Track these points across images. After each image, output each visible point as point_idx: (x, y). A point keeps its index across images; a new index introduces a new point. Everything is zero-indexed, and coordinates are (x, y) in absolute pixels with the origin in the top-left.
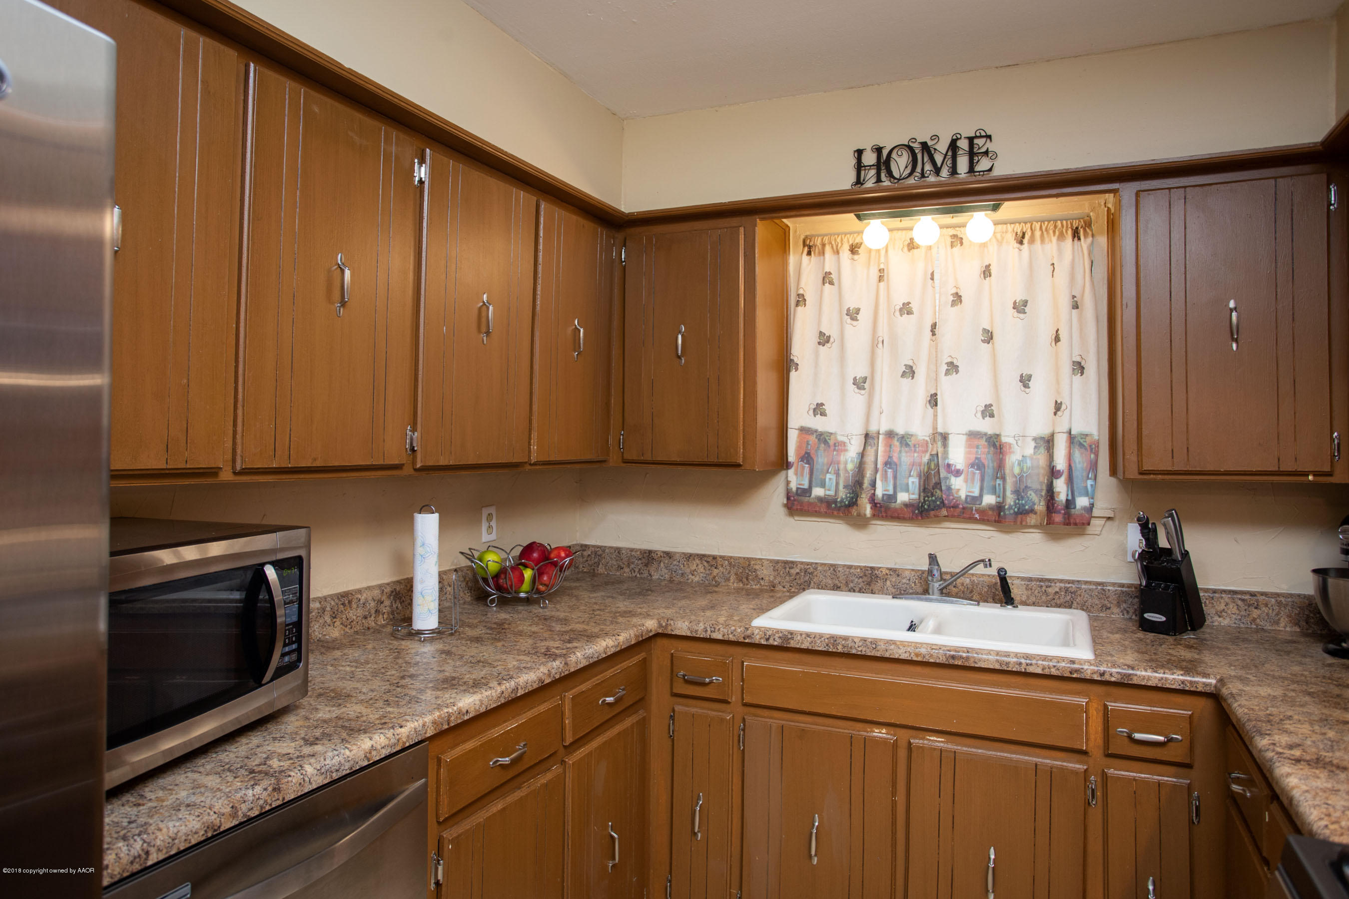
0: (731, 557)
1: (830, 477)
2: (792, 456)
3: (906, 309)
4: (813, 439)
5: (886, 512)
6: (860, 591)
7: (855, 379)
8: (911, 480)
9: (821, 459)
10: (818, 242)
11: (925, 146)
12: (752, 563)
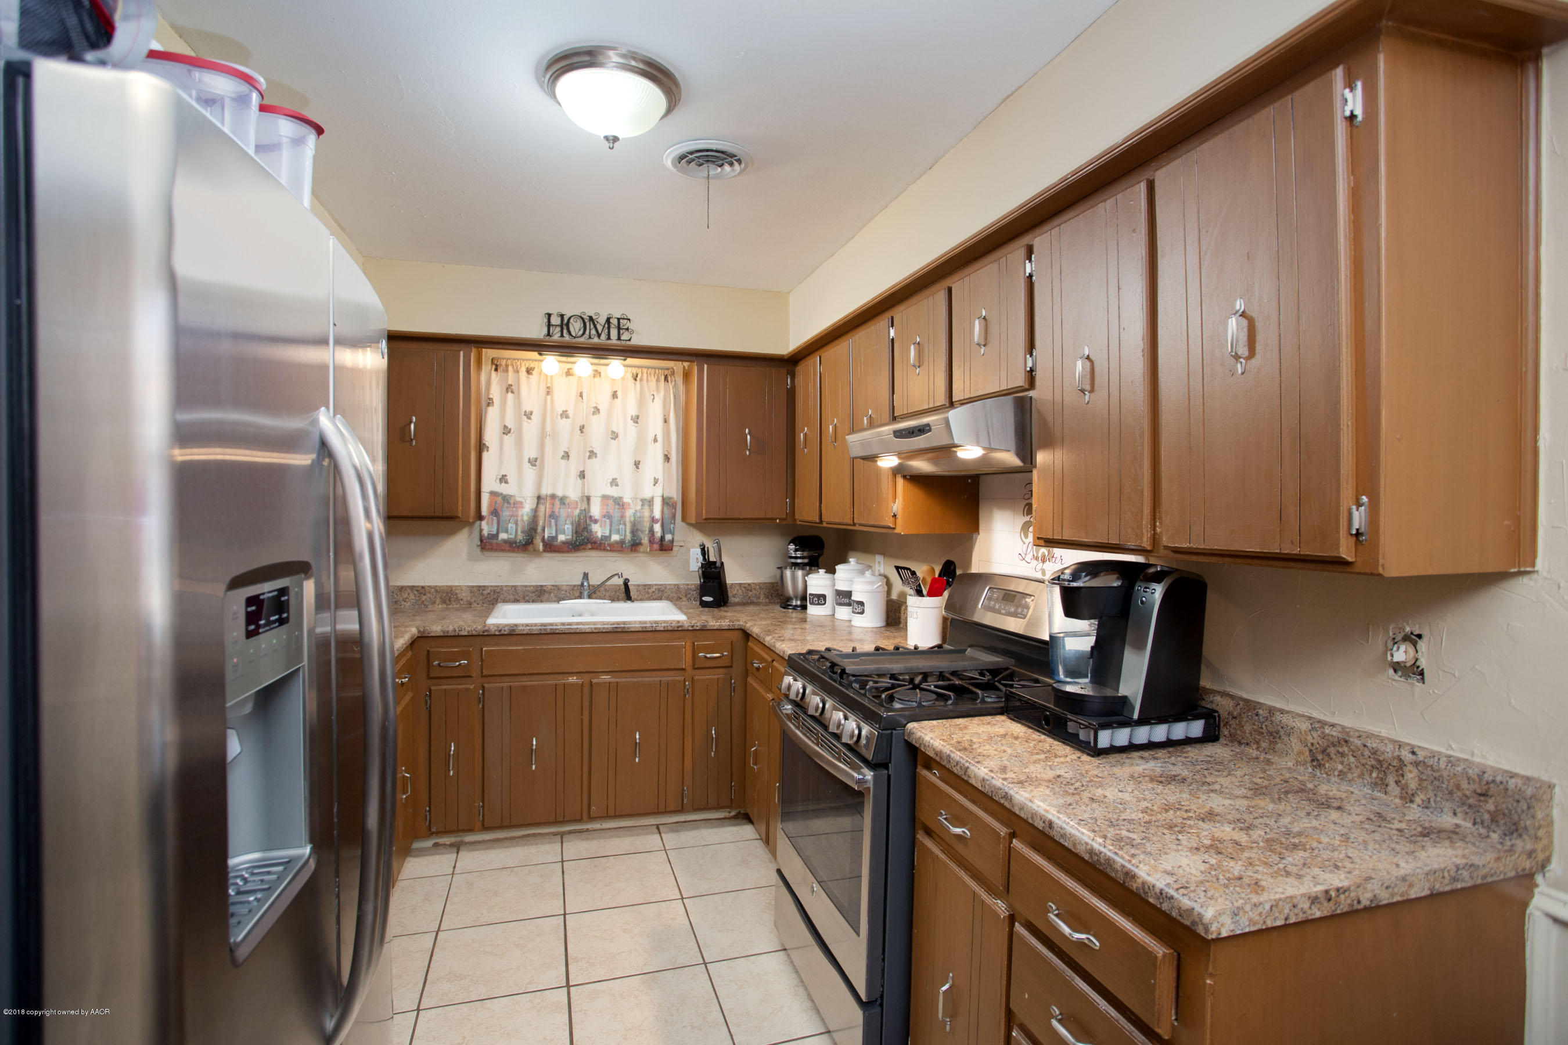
0: (436, 586)
1: (511, 526)
2: (485, 511)
3: (564, 415)
4: (499, 499)
5: (550, 548)
6: (533, 601)
7: (529, 459)
8: (566, 526)
9: (505, 513)
10: (504, 362)
11: (591, 319)
12: (454, 589)
